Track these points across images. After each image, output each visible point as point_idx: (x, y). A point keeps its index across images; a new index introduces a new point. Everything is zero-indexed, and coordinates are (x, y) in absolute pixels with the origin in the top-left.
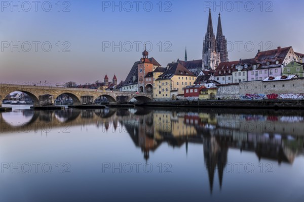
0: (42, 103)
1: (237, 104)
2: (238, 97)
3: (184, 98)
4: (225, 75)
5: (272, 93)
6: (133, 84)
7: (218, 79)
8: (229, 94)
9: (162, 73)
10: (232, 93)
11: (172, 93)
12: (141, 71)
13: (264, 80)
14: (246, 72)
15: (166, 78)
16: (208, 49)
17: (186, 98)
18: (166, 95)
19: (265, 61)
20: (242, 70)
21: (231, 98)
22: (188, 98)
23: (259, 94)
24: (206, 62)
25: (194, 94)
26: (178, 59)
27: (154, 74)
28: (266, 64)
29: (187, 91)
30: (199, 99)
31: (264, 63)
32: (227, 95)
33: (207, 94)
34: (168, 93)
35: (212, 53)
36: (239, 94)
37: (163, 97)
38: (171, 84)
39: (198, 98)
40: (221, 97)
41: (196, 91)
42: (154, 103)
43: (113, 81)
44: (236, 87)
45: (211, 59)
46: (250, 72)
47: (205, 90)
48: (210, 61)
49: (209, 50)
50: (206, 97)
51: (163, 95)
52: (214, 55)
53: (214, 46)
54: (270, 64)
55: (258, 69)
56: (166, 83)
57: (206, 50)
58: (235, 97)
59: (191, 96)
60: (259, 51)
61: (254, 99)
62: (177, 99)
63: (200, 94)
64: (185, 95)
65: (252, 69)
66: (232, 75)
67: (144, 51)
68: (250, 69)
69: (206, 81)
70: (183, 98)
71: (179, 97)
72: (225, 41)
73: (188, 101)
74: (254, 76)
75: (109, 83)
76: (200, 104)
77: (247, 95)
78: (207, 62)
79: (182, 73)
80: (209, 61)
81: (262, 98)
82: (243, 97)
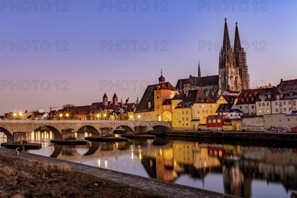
0: (64, 137)
1: (262, 137)
2: (262, 129)
3: (207, 129)
4: (248, 103)
5: (295, 126)
6: (148, 111)
7: (241, 107)
8: (253, 126)
9: (181, 101)
10: (257, 125)
11: (193, 123)
12: (158, 98)
13: (288, 114)
14: (269, 102)
15: (185, 107)
16: (225, 64)
17: (209, 128)
18: (187, 124)
19: (289, 92)
20: (266, 100)
21: (256, 129)
22: (211, 128)
23: (283, 127)
24: (223, 78)
25: (217, 125)
26: (191, 76)
27: (173, 101)
28: (289, 95)
29: (210, 121)
30: (223, 131)
31: (287, 94)
32: (251, 126)
33: (231, 125)
34: (189, 122)
35: (230, 69)
36: (263, 126)
37: (183, 127)
38: (192, 113)
39: (221, 128)
40: (246, 128)
41: (219, 121)
42: (174, 133)
43: (113, 100)
44: (261, 119)
45: (229, 75)
46: (273, 103)
47: (228, 120)
48: (228, 77)
49: (227, 65)
50: (230, 128)
51: (183, 125)
52: (232, 70)
53: (232, 60)
54: (293, 95)
55: (281, 99)
56: (187, 112)
57: (222, 65)
58: (260, 129)
59: (213, 127)
60: (282, 80)
61: (279, 131)
62: (199, 130)
63: (224, 125)
64: (208, 125)
65: (275, 99)
66: (255, 103)
67: (160, 76)
68: (273, 99)
69: (229, 110)
70: (205, 128)
71: (202, 127)
72: (244, 54)
73: (212, 132)
74: (278, 107)
75: (109, 102)
76: (224, 136)
77: (272, 127)
78: (225, 79)
79: (202, 101)
80: (226, 78)
81: (286, 131)
82: (268, 130)
